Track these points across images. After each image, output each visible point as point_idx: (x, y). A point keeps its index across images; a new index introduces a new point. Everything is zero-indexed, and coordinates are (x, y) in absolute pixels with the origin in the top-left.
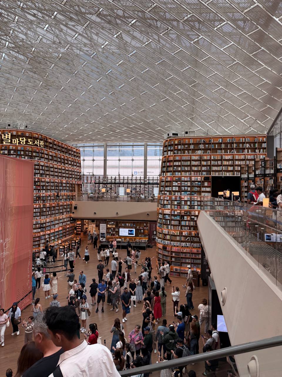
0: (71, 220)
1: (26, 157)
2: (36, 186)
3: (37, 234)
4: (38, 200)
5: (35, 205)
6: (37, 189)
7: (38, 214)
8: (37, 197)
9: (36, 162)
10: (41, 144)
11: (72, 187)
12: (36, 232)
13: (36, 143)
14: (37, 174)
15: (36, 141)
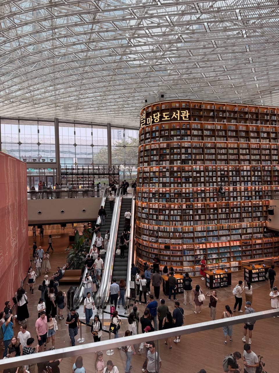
0: (265, 232)
1: (161, 139)
2: (174, 177)
3: (177, 247)
4: (177, 199)
5: (172, 204)
6: (176, 183)
7: (178, 218)
8: (175, 194)
9: (175, 144)
10: (183, 115)
11: (271, 176)
12: (173, 244)
13: (174, 115)
14: (177, 160)
15: (174, 113)
